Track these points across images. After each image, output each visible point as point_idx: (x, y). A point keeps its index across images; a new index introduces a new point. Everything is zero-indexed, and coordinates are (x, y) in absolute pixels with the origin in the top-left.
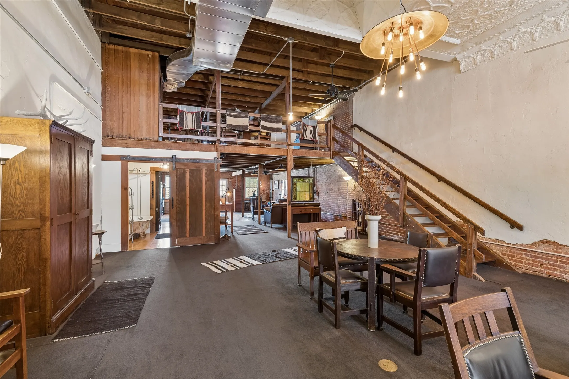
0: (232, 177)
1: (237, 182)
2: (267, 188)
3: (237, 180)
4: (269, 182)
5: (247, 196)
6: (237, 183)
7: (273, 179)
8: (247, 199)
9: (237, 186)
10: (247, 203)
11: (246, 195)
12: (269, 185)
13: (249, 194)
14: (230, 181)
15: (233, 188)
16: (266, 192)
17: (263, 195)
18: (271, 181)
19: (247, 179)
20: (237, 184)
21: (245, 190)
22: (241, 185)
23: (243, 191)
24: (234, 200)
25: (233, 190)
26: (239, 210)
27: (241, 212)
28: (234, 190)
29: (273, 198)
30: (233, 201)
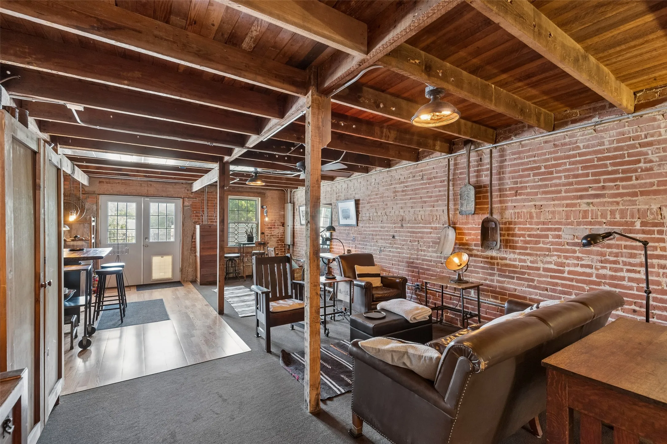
0: (192, 196)
1: (205, 207)
2: (278, 223)
3: (205, 202)
4: (283, 208)
5: (232, 242)
6: (205, 210)
7: (294, 204)
8: (232, 250)
9: (205, 218)
10: (231, 259)
11: (230, 239)
12: (284, 216)
13: (236, 237)
14: (186, 203)
15: (195, 223)
16: (277, 231)
17: (271, 238)
18: (289, 206)
19: (233, 201)
20: (205, 212)
21: (228, 228)
22: (216, 216)
23: (222, 231)
24: (198, 254)
25: (195, 228)
26: (211, 279)
27: (216, 284)
28: (198, 227)
29: (293, 245)
30: (196, 256)
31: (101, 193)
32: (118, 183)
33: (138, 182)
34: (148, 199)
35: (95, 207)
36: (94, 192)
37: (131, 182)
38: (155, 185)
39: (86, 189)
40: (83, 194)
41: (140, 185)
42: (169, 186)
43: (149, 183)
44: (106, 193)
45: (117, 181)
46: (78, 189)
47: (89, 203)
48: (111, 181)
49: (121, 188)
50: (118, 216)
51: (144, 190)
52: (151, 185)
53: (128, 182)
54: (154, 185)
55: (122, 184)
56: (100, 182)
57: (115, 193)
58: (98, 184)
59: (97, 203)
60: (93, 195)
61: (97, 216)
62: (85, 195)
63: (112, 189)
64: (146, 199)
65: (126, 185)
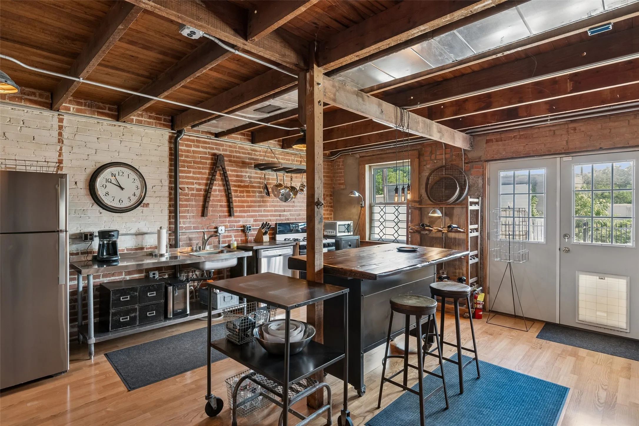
31: (489, 159)
32: (514, 137)
33: (548, 129)
34: (570, 159)
35: (480, 181)
36: (480, 158)
37: (536, 131)
38: (583, 129)
39: (470, 155)
40: (467, 163)
41: (552, 133)
42: (616, 124)
43: (572, 125)
44: (496, 157)
45: (512, 135)
46: (459, 156)
47: (472, 177)
48: (503, 136)
49: (518, 146)
50: (514, 194)
51: (561, 142)
52: (575, 129)
53: (529, 132)
54: (582, 127)
55: (520, 138)
56: (488, 141)
57: (510, 155)
58: (485, 145)
59: (483, 175)
60: (478, 163)
61: (482, 195)
62: (469, 165)
63: (504, 150)
64: (565, 159)
65: (526, 138)
